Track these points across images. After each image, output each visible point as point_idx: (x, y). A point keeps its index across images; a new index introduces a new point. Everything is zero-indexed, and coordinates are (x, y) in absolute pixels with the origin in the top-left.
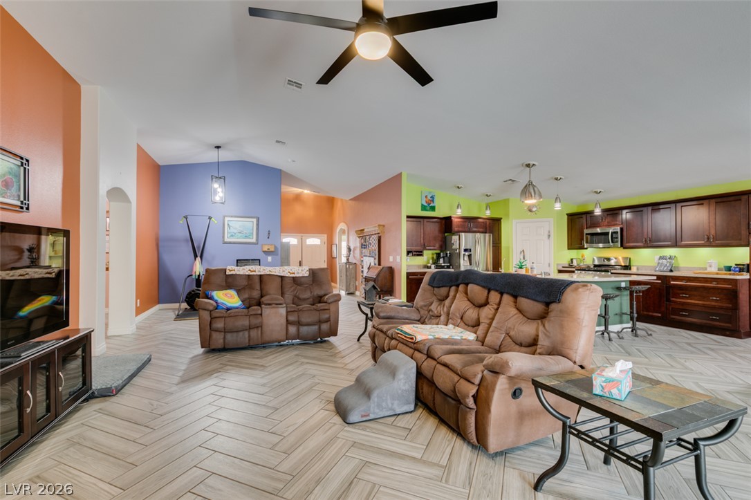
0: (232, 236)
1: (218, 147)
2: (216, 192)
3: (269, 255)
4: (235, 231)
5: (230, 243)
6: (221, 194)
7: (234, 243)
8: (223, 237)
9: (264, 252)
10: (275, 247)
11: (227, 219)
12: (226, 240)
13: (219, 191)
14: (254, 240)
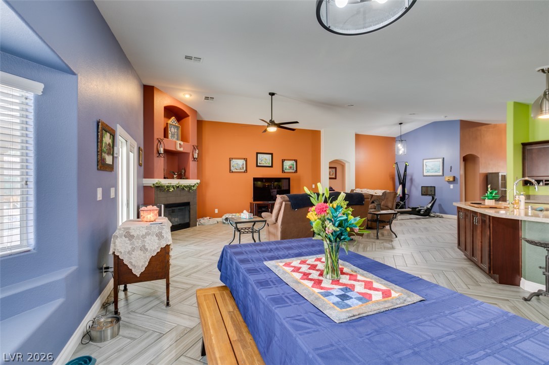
0: (428, 171)
1: (401, 124)
2: (399, 150)
3: (451, 184)
4: (430, 168)
5: (427, 176)
6: (403, 150)
7: (429, 176)
8: (423, 172)
9: (447, 181)
10: (454, 177)
11: (425, 161)
12: (425, 174)
13: (401, 148)
14: (441, 174)
